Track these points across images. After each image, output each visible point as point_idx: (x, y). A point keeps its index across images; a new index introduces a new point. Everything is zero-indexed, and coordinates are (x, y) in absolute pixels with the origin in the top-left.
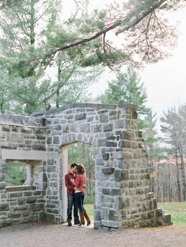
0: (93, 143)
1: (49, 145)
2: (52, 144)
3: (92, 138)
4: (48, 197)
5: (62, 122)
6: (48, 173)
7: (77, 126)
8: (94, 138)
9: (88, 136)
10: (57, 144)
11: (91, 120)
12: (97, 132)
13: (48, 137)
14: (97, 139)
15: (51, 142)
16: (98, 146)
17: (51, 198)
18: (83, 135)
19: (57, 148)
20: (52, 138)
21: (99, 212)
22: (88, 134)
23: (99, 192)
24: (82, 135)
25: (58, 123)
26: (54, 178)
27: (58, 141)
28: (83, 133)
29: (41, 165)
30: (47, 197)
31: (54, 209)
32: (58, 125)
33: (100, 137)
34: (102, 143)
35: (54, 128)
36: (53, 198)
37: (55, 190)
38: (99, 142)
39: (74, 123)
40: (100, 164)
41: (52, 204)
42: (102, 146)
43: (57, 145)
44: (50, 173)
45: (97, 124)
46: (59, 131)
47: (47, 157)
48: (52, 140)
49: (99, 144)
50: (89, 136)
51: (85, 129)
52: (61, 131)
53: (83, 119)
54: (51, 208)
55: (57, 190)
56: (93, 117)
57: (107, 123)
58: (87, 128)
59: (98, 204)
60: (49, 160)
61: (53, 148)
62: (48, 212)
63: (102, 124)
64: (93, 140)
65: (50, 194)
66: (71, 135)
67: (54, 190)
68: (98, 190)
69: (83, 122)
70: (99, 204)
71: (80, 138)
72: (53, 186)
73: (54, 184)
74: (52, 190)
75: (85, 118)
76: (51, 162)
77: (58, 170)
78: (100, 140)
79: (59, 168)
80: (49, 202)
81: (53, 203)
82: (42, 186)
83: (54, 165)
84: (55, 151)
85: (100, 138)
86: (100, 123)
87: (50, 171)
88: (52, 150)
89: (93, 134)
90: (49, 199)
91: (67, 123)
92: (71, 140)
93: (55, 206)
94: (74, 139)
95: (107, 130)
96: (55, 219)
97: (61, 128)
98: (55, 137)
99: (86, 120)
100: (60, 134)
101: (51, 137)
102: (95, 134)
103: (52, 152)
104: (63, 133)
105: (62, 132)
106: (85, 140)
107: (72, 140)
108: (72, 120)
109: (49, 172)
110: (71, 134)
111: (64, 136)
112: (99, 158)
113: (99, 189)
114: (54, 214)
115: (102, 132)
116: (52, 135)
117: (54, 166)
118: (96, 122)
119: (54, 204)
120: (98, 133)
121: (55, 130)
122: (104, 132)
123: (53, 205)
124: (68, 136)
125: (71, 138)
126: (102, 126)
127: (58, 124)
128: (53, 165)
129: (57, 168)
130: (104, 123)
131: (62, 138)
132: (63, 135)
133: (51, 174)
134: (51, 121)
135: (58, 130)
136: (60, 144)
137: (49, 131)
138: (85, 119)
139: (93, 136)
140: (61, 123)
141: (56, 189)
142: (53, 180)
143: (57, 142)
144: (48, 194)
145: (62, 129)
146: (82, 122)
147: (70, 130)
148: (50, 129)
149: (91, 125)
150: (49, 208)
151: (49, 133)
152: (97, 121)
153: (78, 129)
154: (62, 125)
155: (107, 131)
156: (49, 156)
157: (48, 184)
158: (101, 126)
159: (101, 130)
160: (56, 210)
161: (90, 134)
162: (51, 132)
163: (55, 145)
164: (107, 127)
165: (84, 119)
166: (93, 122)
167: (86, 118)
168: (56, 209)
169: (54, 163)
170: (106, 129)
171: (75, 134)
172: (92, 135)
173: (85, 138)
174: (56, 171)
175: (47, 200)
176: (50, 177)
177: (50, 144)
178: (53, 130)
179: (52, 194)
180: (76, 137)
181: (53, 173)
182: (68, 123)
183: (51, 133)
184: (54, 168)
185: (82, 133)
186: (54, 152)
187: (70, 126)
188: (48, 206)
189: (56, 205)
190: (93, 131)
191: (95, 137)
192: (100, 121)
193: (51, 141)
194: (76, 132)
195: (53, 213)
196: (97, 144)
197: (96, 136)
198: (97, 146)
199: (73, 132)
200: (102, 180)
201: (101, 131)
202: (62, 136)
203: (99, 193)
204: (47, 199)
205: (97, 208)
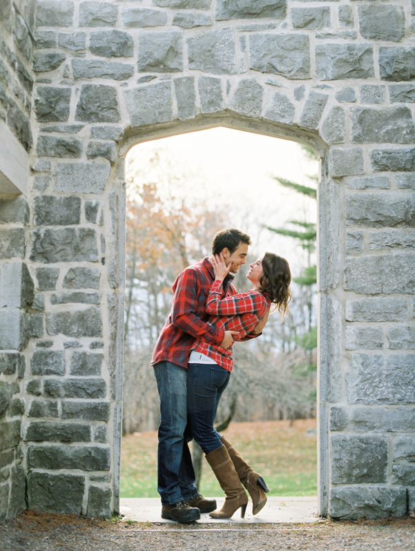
0: (327, 125)
1: (51, 124)
2: (72, 120)
3: (322, 104)
4: (41, 389)
5: (140, 17)
6: (39, 264)
7: (231, 45)
8: (332, 103)
9: (299, 94)
10: (102, 120)
11: (315, 23)
12: (348, 76)
13: (44, 85)
14: (347, 106)
15: (64, 113)
16: (357, 139)
17: (63, 392)
18: (266, 88)
19: (103, 142)
20: (68, 90)
21: (361, 440)
22: (298, 84)
23: (363, 351)
24: (262, 84)
25: (113, 24)
26: (82, 290)
27: (113, 106)
28: (272, 77)
29: (14, 220)
30: (32, 389)
31: (78, 446)
32: (115, 32)
33: (365, 99)
34: (380, 128)
35: (88, 44)
36: (75, 390)
37: (86, 349)
38: (361, 121)
39: (213, 29)
40: (372, 218)
41: (68, 422)
42: (377, 140)
43: (101, 129)
44: (51, 266)
45: (348, 42)
46: (113, 60)
47: (36, 187)
48: (68, 101)
49: (359, 131)
50: (307, 93)
51: (282, 59)
52: (133, 62)
53: (272, 16)
54: (57, 444)
55: (98, 351)
56: (325, 11)
57: (398, 45)
58: (298, 57)
59: (354, 407)
60: (49, 200)
61: (76, 142)
62: (41, 466)
63: (376, 45)
64: (326, 113)
65: (48, 372)
66: (196, 84)
67: (80, 350)
68: (354, 339)
69: (272, 27)
70: (361, 406)
71: (254, 98)
72: (75, 328)
73: (82, 317)
74: (69, 353)
75: (285, 12)
76: (59, 212)
77: (104, 251)
78: (365, 111)
79: (110, 239)
80: (46, 411)
81: (70, 414)
82: (17, 327)
83: (84, 224)
84: (93, 156)
85: (367, 106)
86: (361, 42)
87: (57, 256)
88: (71, 149)
89: (326, 83)
90: (42, 400)
91: (170, 29)
92: (192, 106)
93: (87, 429)
94: (211, 103)
95: (404, 70)
96: (86, 496)
97: (131, 47)
98: (87, 89)
99: (288, 20)
100: (127, 76)
101: (65, 87)
102: (339, 86)
103: (67, 160)
104: (142, 70)
105: (136, 68)
106: (283, 111)
107: (198, 104)
108: (199, 16)
109: (48, 260)
110: (191, 79)
111: (145, 85)
112: (365, 193)
113: (361, 333)
114: (78, 473)
115: (376, 81)
116: (70, 81)
117: (82, 230)
118: (347, 36)
119: (80, 422)
120: (356, 84)
121: (90, 57)
122: (384, 83)
123: (71, 426)
124: (173, 86)
125: (192, 96)
126: (376, 56)
127: (109, 29)
128: (78, 222)
129: (103, 241)
130: (383, 44)
131: (136, 97)
132: (141, 81)
133: (62, 269)
134: (65, 9)
135: (114, 55)
136: (125, 123)
137: (52, 56)
138: (284, 15)
139: (324, 92)
140: (132, 25)
141: (94, 346)
142: (77, 298)
143: (106, 114)
144: (34, 373)
145: (136, 53)
146: (264, 28)
147: (186, 62)
148: (58, 51)
149: (314, 43)
150: (46, 444)
151: (54, 68)
152: (350, 30)
153: (241, 58)
154: (135, 33)
155: (404, 79)
156: (49, 179)
157: (40, 320)
158: (369, 51)
159: (371, 69)
160: (97, 450)
161: (308, 86)
162: (68, 62)
163: (88, 127)
164: (405, 59)
165: (277, 13)
166: (326, 30)
167: (288, 11)
168: (93, 444)
169: (83, 216)
170: (401, 66)
171: (223, 78)
172: (318, 91)
173: (281, 99)
174: (92, 257)
175: (28, 401)
176: (52, 286)
177: (57, 120)
178: (79, 53)
179: (68, 370)
180: (224, 94)
181: (75, 265)
182: (177, 29)
183: (61, 68)
184: (82, 239)
185: (262, 79)
186: (83, 160)
187: (189, 41)
188: (37, 434)
189: (94, 427)
190: (330, 72)
191: (340, 98)
192: (364, 30)
193: (61, 105)
194: (226, 72)
195: (74, 466)
196: (349, 129)
197: (346, 96)
198: (351, 138)
199: (206, 70)
200: (377, 294)
201: (372, 76)
202: (133, 84)
203: (361, 355)
204: (33, 398)
205: (351, 426)
